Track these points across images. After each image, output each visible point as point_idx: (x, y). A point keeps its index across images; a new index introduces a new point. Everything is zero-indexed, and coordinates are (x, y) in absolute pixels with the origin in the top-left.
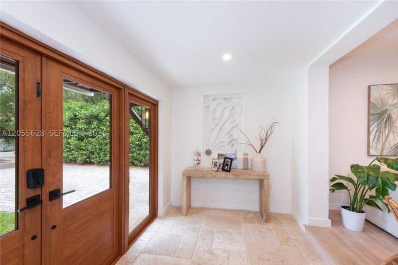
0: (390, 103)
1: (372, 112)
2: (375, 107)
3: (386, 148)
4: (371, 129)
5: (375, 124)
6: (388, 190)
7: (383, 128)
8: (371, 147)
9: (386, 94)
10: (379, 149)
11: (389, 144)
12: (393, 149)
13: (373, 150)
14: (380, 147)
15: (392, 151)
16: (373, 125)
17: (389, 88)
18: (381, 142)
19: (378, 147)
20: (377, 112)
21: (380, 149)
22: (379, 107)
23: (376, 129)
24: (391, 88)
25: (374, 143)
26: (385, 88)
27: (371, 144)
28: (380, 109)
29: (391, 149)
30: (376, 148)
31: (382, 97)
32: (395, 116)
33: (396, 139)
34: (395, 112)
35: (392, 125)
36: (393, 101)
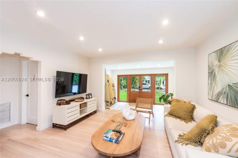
5: (210, 79)
12: (216, 97)
20: (210, 71)
23: (210, 82)
32: (216, 73)
33: (218, 89)
34: (216, 70)
35: (215, 80)
36: (216, 63)
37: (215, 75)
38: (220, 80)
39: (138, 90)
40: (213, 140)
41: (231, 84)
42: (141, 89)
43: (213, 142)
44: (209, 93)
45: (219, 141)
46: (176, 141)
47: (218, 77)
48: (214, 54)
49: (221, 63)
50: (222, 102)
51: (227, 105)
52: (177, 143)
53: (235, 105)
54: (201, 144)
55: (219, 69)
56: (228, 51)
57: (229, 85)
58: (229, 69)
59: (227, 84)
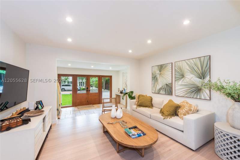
5: (153, 81)
7: (155, 83)
9: (156, 70)
11: (157, 88)
15: (158, 92)
21: (155, 90)
22: (154, 75)
32: (158, 78)
33: (159, 87)
34: (158, 76)
35: (157, 81)
36: (158, 72)
37: (157, 79)
39: (85, 92)
40: (184, 110)
42: (88, 90)
43: (185, 111)
44: (153, 89)
45: (188, 109)
47: (159, 80)
48: (156, 67)
49: (161, 73)
50: (162, 93)
51: (165, 94)
52: (165, 119)
53: (170, 93)
54: (177, 115)
55: (159, 76)
56: (166, 67)
57: (166, 84)
58: (167, 76)
59: (165, 83)
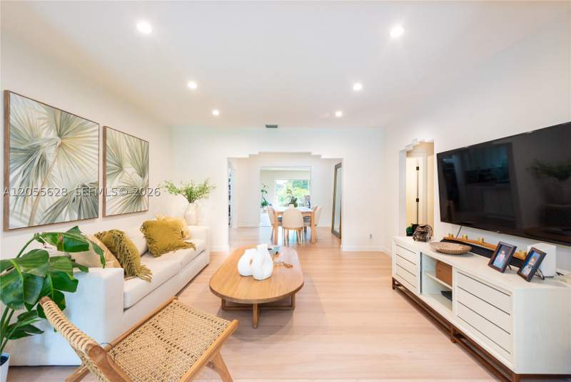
0: (43, 136)
1: (12, 144)
2: (19, 137)
3: (37, 212)
4: (11, 177)
5: (20, 168)
6: (63, 295)
7: (32, 178)
8: (10, 212)
9: (39, 119)
10: (25, 216)
11: (42, 205)
12: (49, 214)
13: (17, 218)
14: (27, 212)
15: (47, 218)
16: (14, 170)
17: (42, 109)
18: (30, 201)
19: (24, 212)
20: (23, 147)
21: (29, 215)
22: (27, 138)
23: (20, 179)
24: (45, 111)
25: (17, 206)
26: (36, 107)
27: (11, 208)
28: (28, 142)
29: (45, 214)
30: (21, 214)
31: (31, 121)
32: (49, 159)
34: (49, 152)
35: (47, 173)
36: (49, 134)
38: (61, 175)
41: (86, 184)
46: (195, 249)
47: (55, 169)
49: (66, 142)
50: (67, 220)
51: (79, 220)
53: (93, 213)
55: (57, 152)
56: (82, 127)
57: (83, 185)
